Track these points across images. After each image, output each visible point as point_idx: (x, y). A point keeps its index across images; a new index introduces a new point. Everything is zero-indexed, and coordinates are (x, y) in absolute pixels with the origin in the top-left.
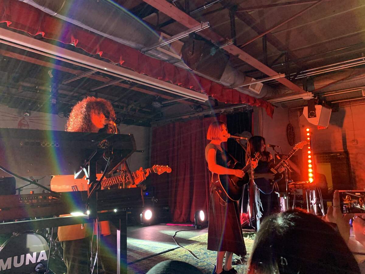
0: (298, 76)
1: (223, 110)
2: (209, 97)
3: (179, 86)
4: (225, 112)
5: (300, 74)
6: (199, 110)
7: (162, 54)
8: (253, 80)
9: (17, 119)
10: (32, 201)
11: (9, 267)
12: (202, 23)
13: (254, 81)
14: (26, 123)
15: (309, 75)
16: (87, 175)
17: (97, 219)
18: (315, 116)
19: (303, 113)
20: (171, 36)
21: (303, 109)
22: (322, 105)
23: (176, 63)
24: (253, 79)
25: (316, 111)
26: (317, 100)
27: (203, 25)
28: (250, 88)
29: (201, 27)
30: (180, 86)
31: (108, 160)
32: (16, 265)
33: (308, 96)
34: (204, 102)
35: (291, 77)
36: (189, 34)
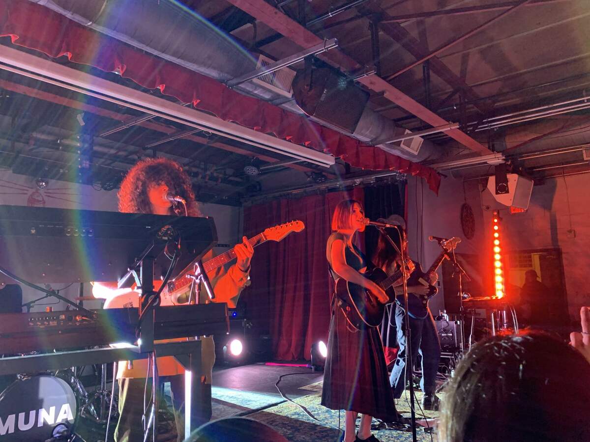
0: (479, 127)
1: (358, 181)
2: (336, 159)
3: (288, 141)
4: (361, 183)
5: (484, 123)
6: (320, 180)
7: (261, 89)
8: (407, 133)
9: (25, 192)
10: (49, 324)
11: (12, 431)
12: (326, 40)
13: (408, 135)
14: (40, 199)
15: (497, 125)
16: (138, 283)
17: (155, 354)
18: (507, 192)
19: (488, 187)
20: (276, 61)
21: (487, 180)
22: (518, 174)
23: (283, 105)
24: (408, 131)
25: (508, 183)
26: (510, 166)
27: (327, 43)
28: (402, 145)
29: (325, 46)
30: (290, 141)
31: (172, 258)
32: (23, 427)
33: (496, 159)
34: (328, 167)
35: (468, 129)
36: (305, 58)
